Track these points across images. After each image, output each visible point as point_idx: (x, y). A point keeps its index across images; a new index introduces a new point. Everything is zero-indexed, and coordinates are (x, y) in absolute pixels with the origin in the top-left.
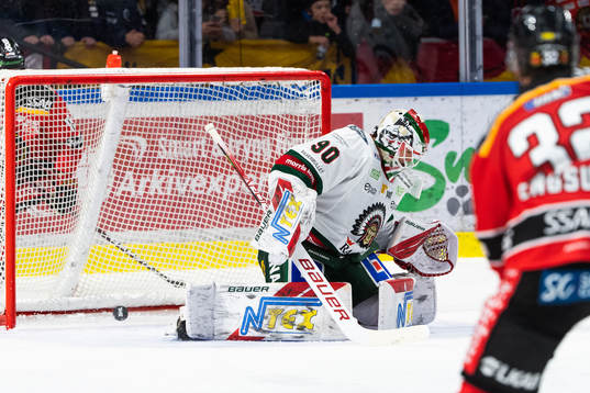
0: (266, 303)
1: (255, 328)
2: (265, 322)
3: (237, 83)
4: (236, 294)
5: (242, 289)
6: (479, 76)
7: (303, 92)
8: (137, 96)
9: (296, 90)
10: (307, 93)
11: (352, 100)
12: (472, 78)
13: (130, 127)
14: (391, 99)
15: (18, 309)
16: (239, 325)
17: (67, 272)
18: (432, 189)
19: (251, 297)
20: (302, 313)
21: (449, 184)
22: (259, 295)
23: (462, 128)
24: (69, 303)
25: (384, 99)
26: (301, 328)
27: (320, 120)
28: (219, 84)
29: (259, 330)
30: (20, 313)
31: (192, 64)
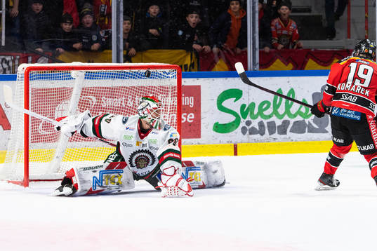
0: (102, 174)
1: (99, 186)
2: (104, 182)
3: (137, 70)
4: (87, 171)
5: (90, 168)
6: (257, 68)
7: (169, 75)
8: (88, 77)
9: (165, 75)
10: (170, 76)
11: (195, 79)
12: (253, 68)
13: (85, 91)
14: (215, 79)
15: (30, 178)
16: (92, 186)
17: (55, 161)
18: (234, 122)
19: (95, 172)
20: (117, 177)
21: (242, 120)
22: (98, 170)
23: (248, 93)
24: (56, 176)
25: (211, 79)
26: (118, 184)
27: (176, 89)
28: (128, 71)
29: (102, 186)
30: (31, 181)
31: (118, 61)
